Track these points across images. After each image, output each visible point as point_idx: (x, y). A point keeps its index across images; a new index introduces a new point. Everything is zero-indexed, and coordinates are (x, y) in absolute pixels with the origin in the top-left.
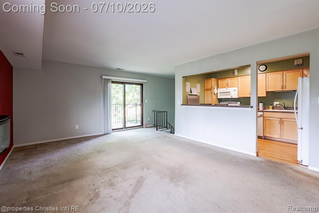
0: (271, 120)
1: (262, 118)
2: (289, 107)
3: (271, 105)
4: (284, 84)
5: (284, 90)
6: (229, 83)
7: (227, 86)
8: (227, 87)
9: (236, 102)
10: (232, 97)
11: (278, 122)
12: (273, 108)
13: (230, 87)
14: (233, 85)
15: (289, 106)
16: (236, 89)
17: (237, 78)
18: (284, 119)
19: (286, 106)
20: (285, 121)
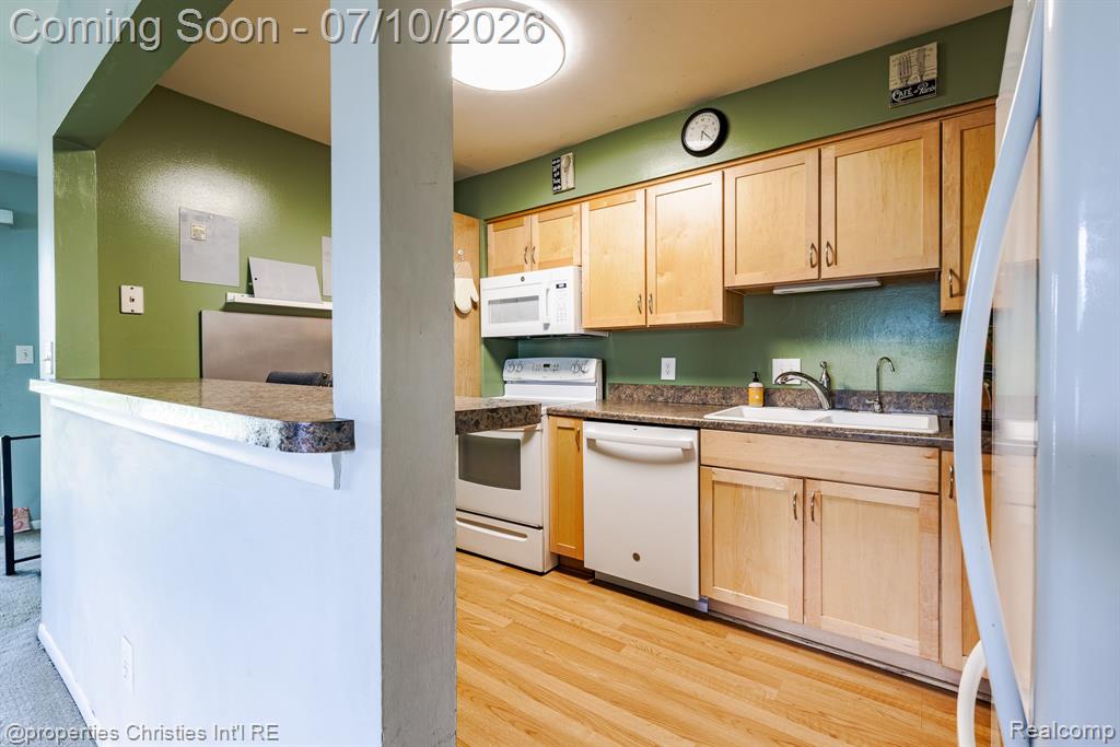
0: (744, 492)
1: (692, 470)
2: (855, 393)
3: (756, 380)
4: (828, 236)
5: (827, 273)
6: (536, 242)
7: (529, 259)
8: (527, 266)
9: (581, 360)
10: (546, 326)
11: (786, 505)
12: (768, 400)
13: (542, 266)
14: (556, 256)
15: (854, 386)
16: (567, 274)
17: (576, 208)
18: (825, 488)
19: (837, 387)
20: (831, 498)
